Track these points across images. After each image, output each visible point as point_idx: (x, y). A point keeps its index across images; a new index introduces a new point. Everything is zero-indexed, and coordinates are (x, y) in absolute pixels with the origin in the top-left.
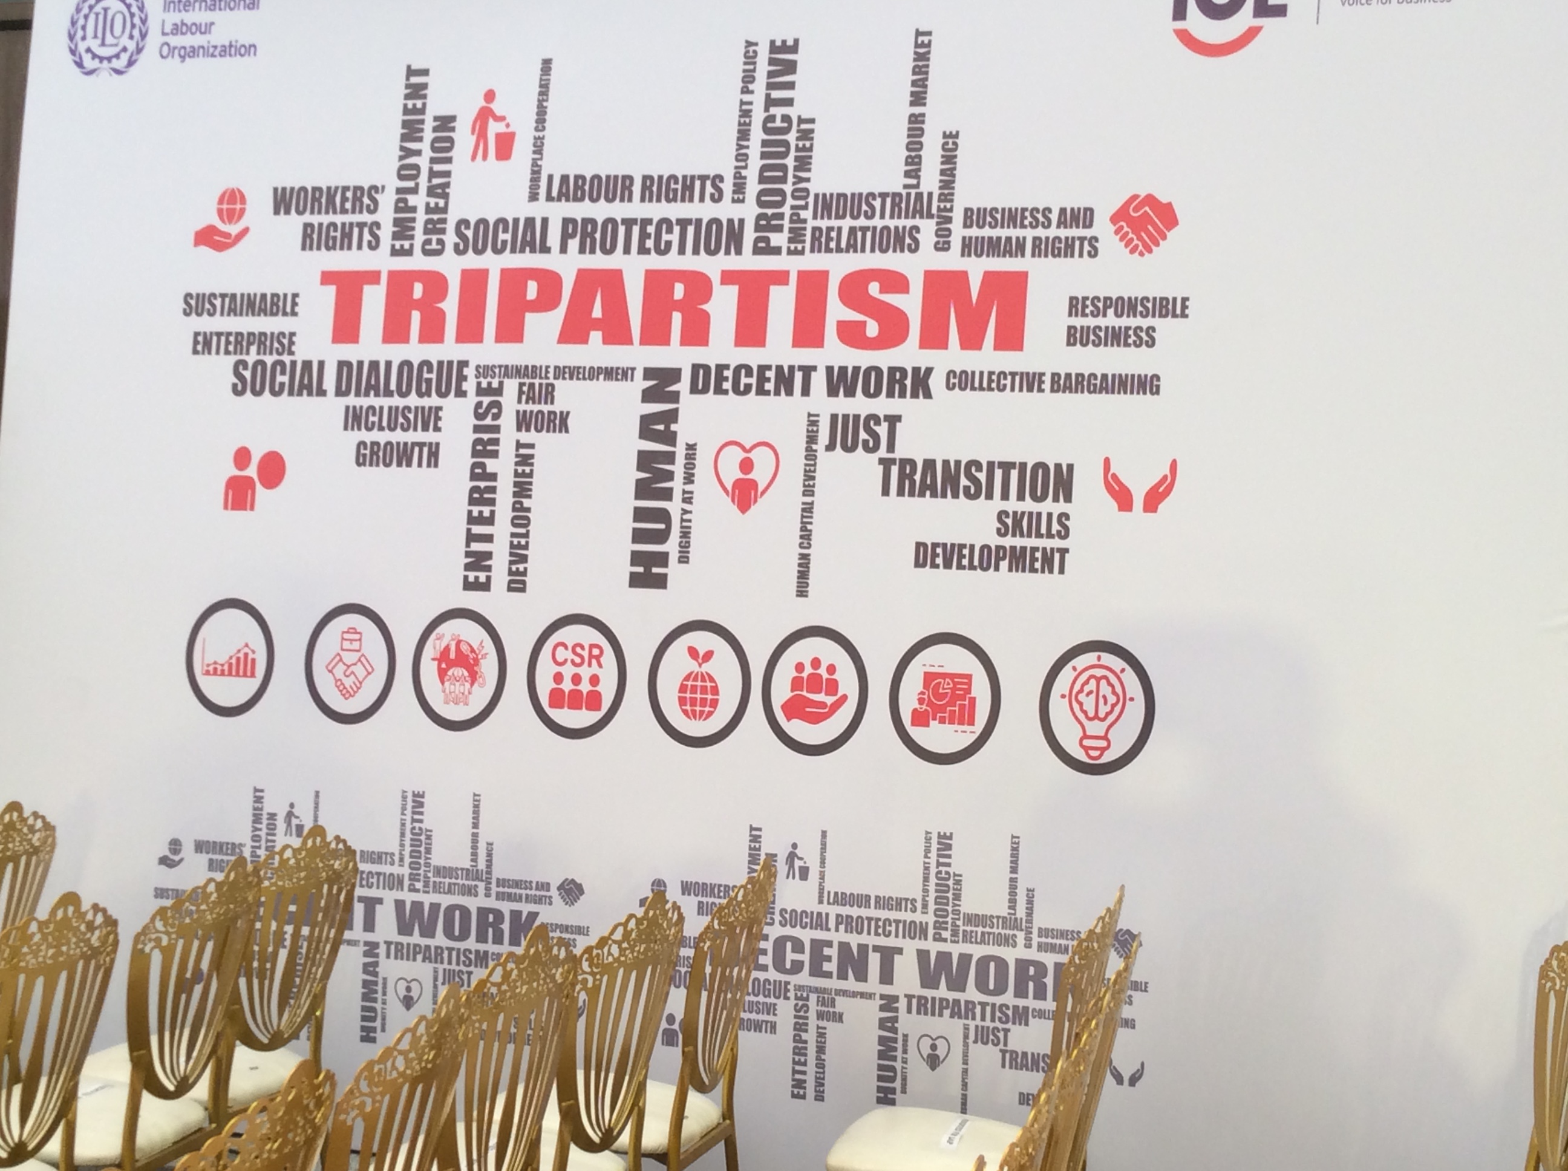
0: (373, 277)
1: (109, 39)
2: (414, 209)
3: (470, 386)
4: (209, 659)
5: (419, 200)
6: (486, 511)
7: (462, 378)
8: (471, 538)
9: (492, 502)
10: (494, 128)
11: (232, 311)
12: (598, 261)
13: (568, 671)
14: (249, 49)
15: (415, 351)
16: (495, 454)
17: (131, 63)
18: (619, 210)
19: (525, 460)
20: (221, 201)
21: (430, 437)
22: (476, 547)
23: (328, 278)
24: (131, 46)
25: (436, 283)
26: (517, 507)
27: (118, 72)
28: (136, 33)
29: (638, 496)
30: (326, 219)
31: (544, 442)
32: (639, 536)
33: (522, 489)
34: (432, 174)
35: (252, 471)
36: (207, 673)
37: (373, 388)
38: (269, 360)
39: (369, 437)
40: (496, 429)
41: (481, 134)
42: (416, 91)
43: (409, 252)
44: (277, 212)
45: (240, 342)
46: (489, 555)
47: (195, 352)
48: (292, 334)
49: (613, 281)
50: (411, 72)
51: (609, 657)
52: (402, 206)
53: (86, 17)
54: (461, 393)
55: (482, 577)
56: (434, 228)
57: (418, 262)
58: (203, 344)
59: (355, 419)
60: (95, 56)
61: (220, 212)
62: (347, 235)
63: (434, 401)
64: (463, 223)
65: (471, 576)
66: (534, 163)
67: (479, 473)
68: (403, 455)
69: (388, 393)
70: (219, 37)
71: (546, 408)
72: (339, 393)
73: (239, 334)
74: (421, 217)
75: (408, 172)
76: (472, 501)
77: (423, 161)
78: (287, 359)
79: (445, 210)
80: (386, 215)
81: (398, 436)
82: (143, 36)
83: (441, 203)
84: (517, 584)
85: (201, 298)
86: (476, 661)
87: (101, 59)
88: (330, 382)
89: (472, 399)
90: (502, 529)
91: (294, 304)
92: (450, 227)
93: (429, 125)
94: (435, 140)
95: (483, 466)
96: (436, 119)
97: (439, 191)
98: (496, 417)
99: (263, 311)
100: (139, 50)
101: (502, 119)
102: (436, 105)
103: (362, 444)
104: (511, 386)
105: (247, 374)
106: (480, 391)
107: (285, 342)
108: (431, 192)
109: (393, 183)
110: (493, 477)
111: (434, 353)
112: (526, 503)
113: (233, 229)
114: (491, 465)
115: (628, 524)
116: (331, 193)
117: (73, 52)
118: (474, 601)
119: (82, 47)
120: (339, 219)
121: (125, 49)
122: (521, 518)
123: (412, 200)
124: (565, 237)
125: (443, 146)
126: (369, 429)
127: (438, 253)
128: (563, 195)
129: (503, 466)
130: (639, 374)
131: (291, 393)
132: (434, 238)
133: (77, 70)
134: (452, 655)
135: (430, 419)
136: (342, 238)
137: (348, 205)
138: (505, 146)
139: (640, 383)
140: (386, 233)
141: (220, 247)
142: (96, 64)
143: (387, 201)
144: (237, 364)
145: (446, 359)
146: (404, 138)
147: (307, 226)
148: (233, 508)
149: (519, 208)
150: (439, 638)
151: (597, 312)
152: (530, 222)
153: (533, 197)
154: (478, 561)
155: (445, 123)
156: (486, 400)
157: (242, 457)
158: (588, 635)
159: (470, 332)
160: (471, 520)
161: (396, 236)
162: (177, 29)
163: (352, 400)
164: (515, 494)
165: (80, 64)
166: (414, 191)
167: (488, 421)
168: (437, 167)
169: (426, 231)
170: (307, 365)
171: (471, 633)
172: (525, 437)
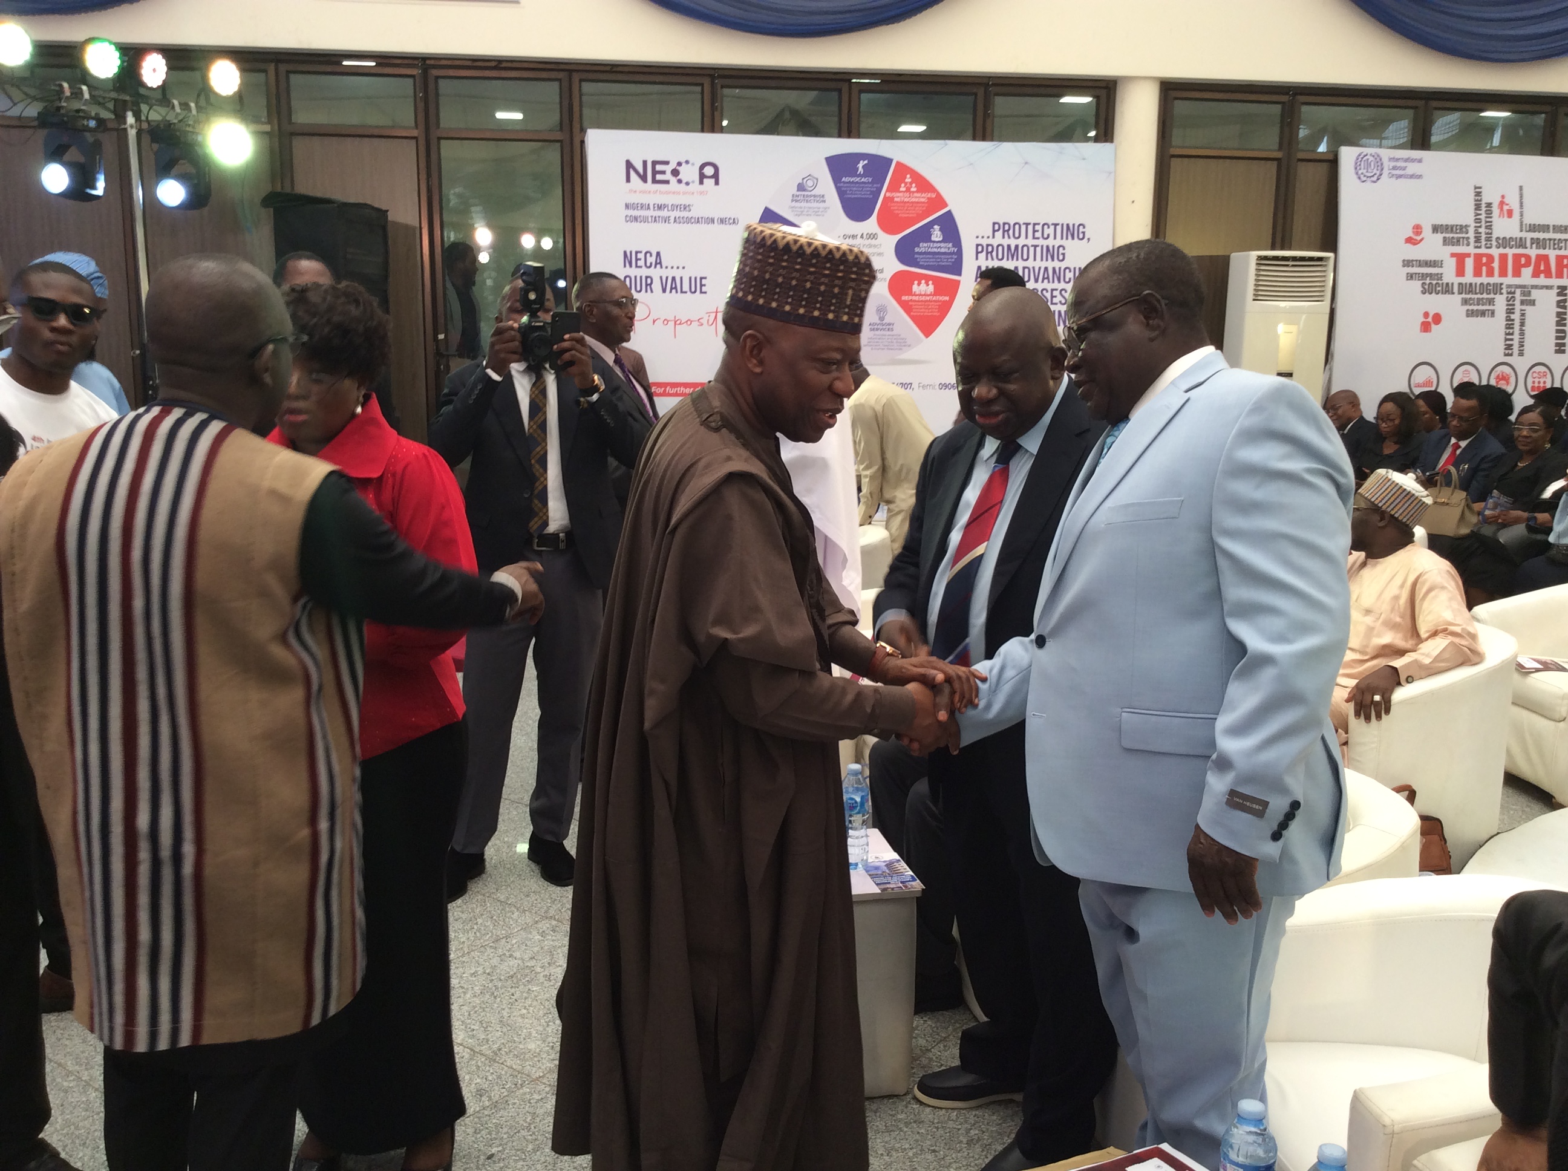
0: (1468, 255)
1: (1369, 170)
2: (1480, 233)
3: (1504, 291)
4: (1417, 382)
5: (1482, 230)
6: (1511, 331)
7: (1501, 289)
8: (1506, 340)
9: (1513, 328)
10: (1506, 208)
11: (1420, 266)
12: (1541, 252)
13: (1537, 380)
14: (1420, 177)
15: (1484, 279)
16: (1513, 313)
17: (1378, 179)
18: (1546, 236)
19: (1523, 315)
20: (1413, 228)
21: (1491, 307)
22: (1508, 342)
23: (1453, 255)
24: (1378, 173)
25: (1490, 258)
26: (1521, 330)
27: (1375, 182)
28: (1379, 168)
29: (1557, 326)
30: (1451, 235)
31: (1529, 309)
32: (1557, 338)
33: (1522, 324)
34: (1486, 222)
35: (1430, 319)
36: (1416, 387)
37: (1470, 292)
38: (1434, 282)
39: (1471, 308)
40: (1514, 305)
41: (1502, 209)
42: (1478, 194)
43: (1480, 247)
44: (1433, 233)
45: (1424, 276)
46: (1512, 345)
47: (1407, 280)
48: (1442, 274)
49: (1545, 258)
50: (1476, 188)
51: (1549, 376)
52: (1476, 232)
53: (1361, 161)
54: (1501, 294)
55: (1510, 352)
56: (1488, 239)
57: (1483, 250)
58: (1410, 277)
59: (1465, 302)
60: (1365, 176)
61: (1413, 232)
62: (1458, 241)
63: (1492, 296)
64: (1498, 238)
65: (1507, 352)
66: (1521, 219)
67: (1508, 319)
68: (1483, 313)
69: (1476, 294)
70: (1409, 171)
71: (1528, 298)
72: (1460, 293)
73: (1423, 274)
74: (1483, 236)
75: (1478, 221)
76: (1507, 328)
77: (1483, 217)
78: (1440, 282)
79: (1491, 234)
80: (1471, 234)
81: (1480, 307)
82: (1382, 169)
83: (1490, 231)
84: (1521, 354)
85: (1409, 261)
86: (1509, 378)
87: (1368, 177)
88: (1456, 289)
89: (1505, 295)
90: (1516, 337)
91: (1442, 264)
92: (1494, 239)
93: (1483, 206)
94: (1486, 211)
95: (1510, 317)
96: (1486, 203)
97: (1489, 227)
98: (1514, 301)
99: (1430, 266)
100: (1381, 175)
101: (1507, 205)
102: (1485, 199)
103: (1468, 310)
104: (1518, 291)
105: (1426, 287)
106: (1508, 293)
107: (1439, 276)
108: (1487, 227)
109: (1473, 225)
110: (1513, 320)
111: (1491, 280)
112: (1524, 328)
113: (1419, 238)
114: (1512, 316)
115: (1554, 334)
116: (1452, 227)
117: (1357, 173)
118: (1508, 359)
119: (1360, 172)
120: (1456, 236)
121: (1375, 174)
122: (1522, 333)
123: (1480, 230)
124: (1532, 244)
125: (1489, 213)
126: (1471, 305)
127: (1490, 248)
128: (1530, 231)
129: (1516, 317)
130: (1555, 288)
131: (1442, 293)
132: (1489, 243)
133: (1358, 180)
134: (1501, 377)
135: (1491, 302)
136: (1457, 242)
137: (1458, 231)
138: (1510, 214)
139: (1556, 291)
140: (1472, 240)
141: (1415, 244)
142: (1365, 179)
143: (1471, 230)
144: (1423, 283)
145: (1496, 282)
146: (1476, 209)
147: (1444, 238)
148: (1424, 332)
149: (1516, 233)
150: (1496, 372)
151: (1542, 268)
152: (1521, 238)
153: (1521, 231)
154: (1509, 347)
155: (1489, 205)
156: (1510, 296)
157: (1426, 315)
158: (1542, 369)
159: (1503, 273)
160: (1507, 334)
161: (1476, 242)
162: (1394, 168)
163: (1464, 296)
164: (1520, 326)
165: (1359, 178)
166: (1480, 227)
167: (1511, 302)
168: (1488, 220)
169: (1486, 241)
170: (1447, 284)
171: (1506, 369)
172: (1523, 307)
